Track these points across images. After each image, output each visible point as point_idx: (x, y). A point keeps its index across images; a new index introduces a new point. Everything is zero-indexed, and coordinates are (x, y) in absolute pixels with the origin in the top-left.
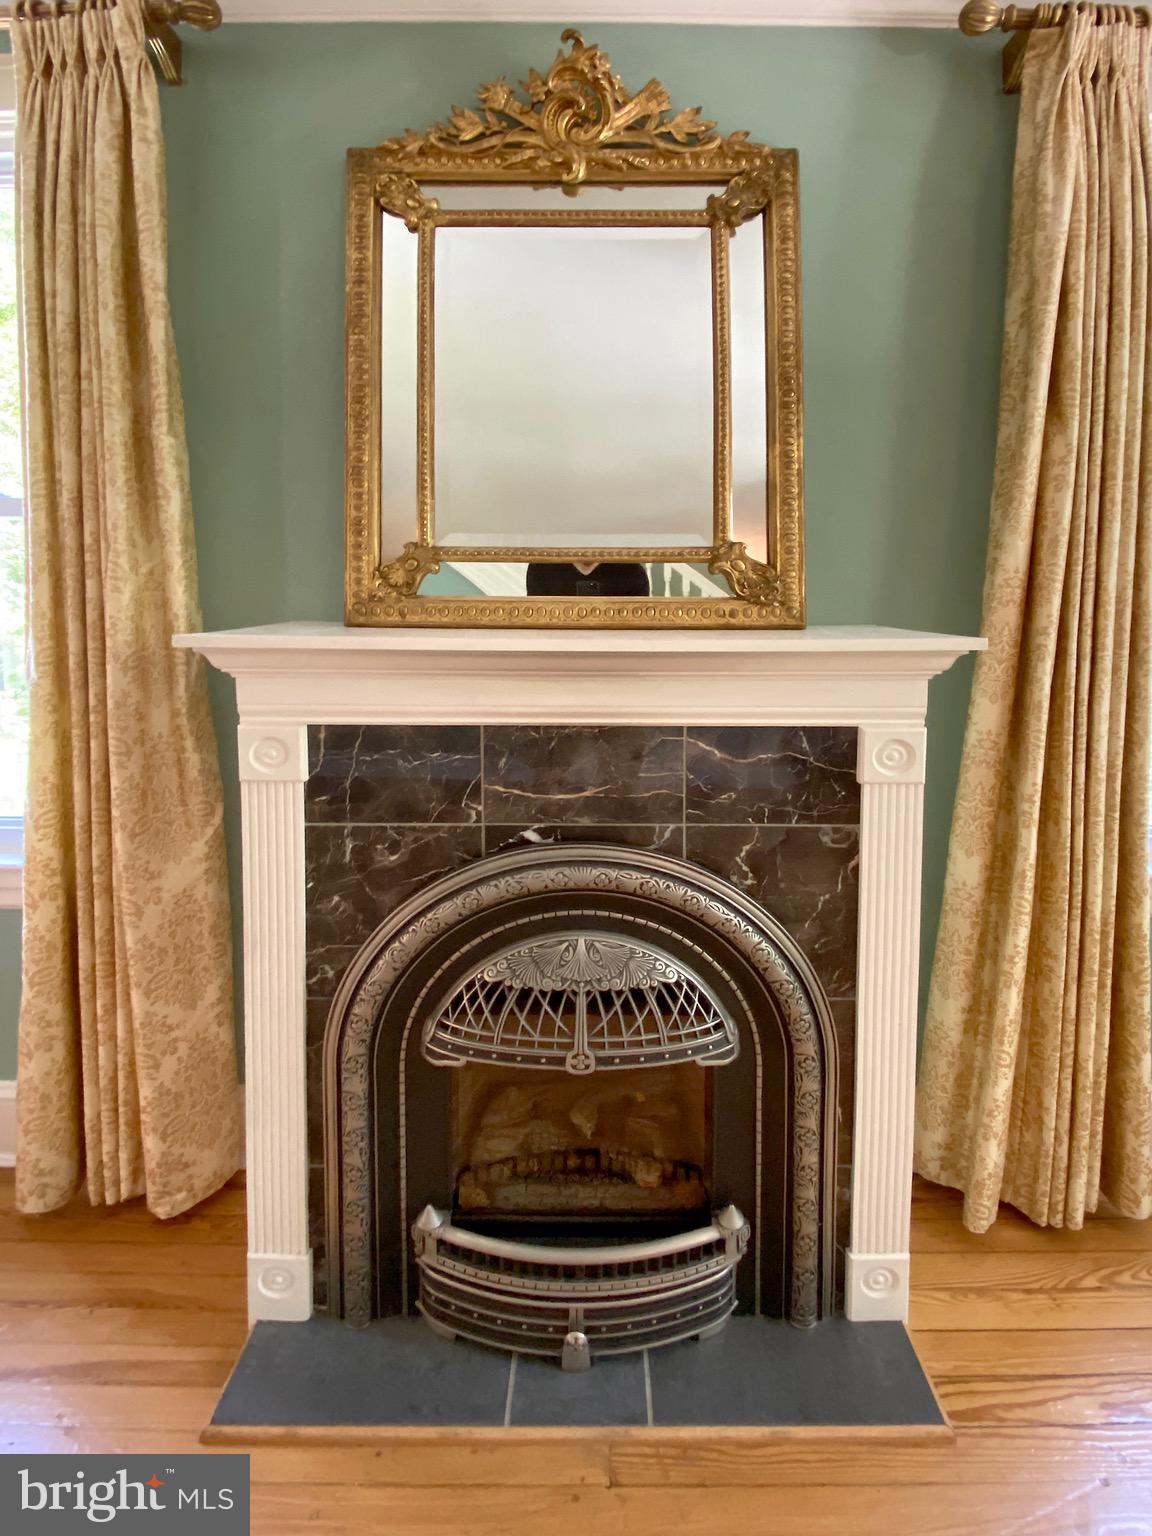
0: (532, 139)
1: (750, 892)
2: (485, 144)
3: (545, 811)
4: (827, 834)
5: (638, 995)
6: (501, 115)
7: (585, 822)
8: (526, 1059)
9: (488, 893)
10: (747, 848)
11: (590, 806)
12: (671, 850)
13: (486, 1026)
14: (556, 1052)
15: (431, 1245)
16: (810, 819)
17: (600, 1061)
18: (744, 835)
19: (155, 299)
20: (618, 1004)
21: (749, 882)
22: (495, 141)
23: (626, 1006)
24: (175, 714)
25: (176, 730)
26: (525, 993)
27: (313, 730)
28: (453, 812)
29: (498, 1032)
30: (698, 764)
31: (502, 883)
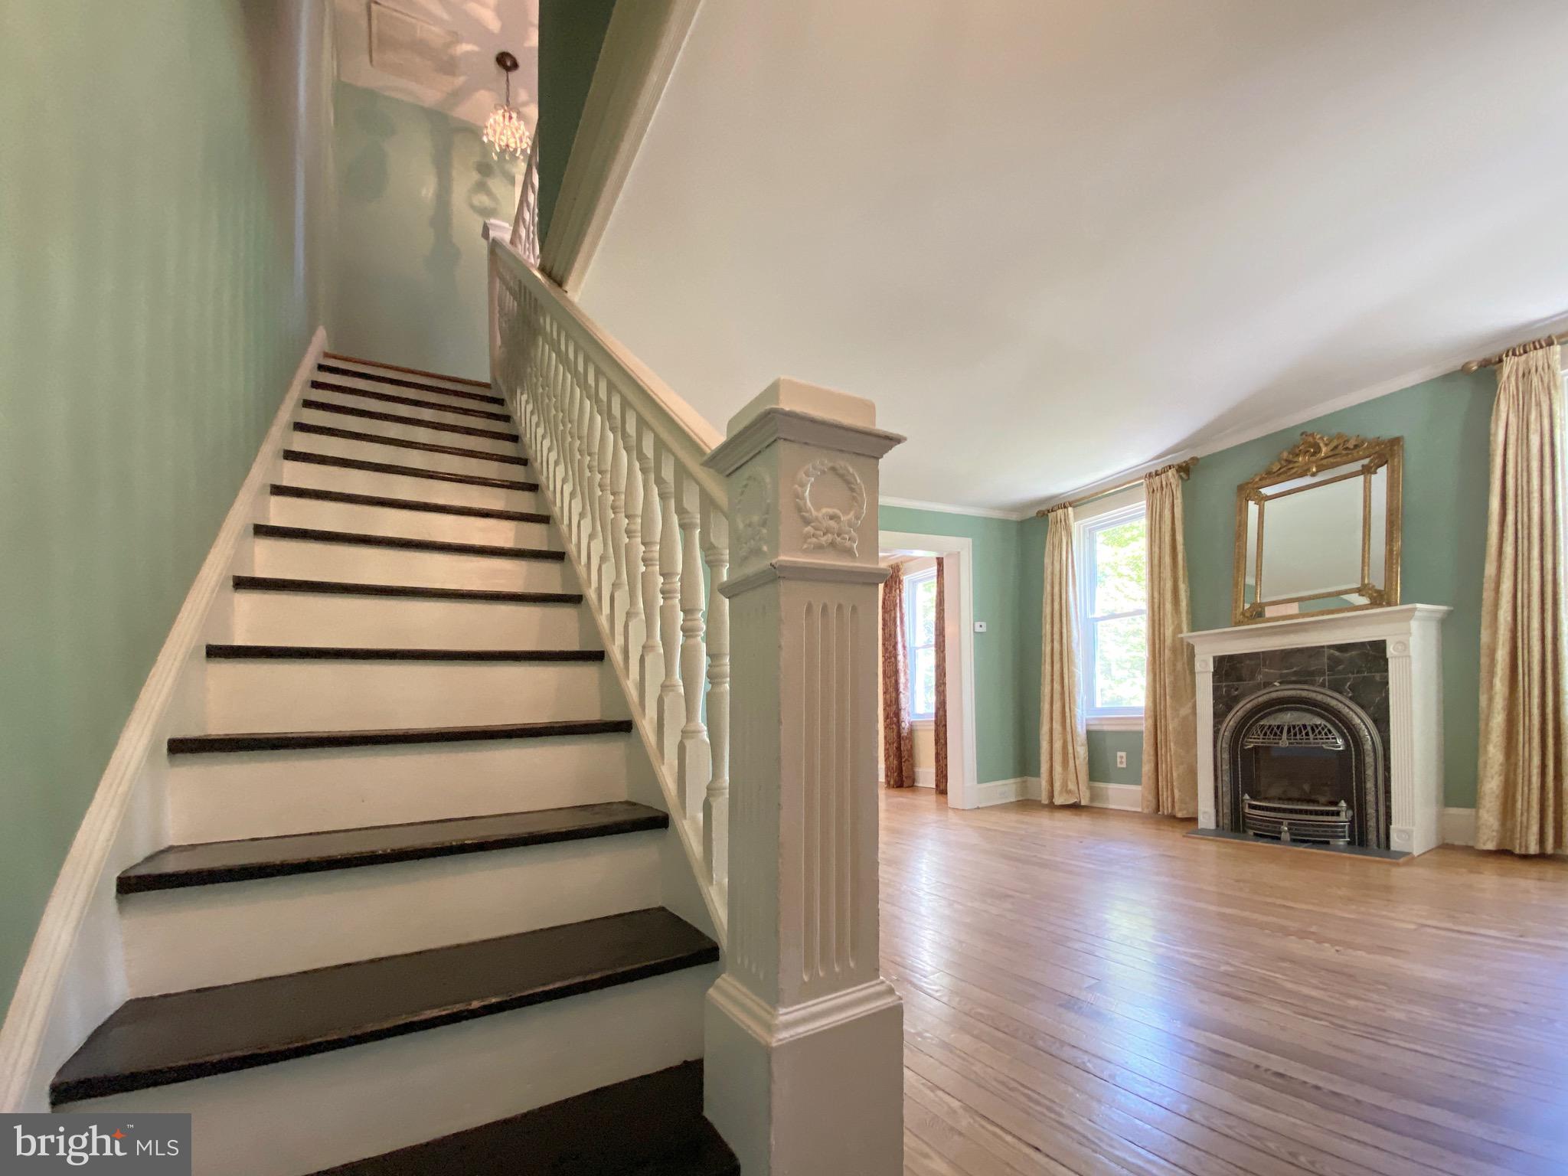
0: (1296, 465)
1: (1351, 698)
2: (1282, 470)
3: (1281, 676)
4: (1378, 677)
5: (1305, 726)
6: (1286, 460)
7: (1293, 679)
8: (1269, 743)
9: (1261, 699)
10: (1349, 684)
11: (1295, 673)
12: (1323, 685)
13: (1259, 735)
14: (1277, 741)
15: (1247, 806)
16: (1371, 672)
17: (1289, 743)
18: (1347, 680)
19: (1180, 548)
20: (1297, 728)
21: (1350, 695)
22: (1284, 469)
23: (1300, 729)
24: (1183, 664)
25: (1184, 669)
26: (1270, 726)
27: (1214, 658)
28: (1253, 677)
29: (1261, 736)
30: (1330, 658)
31: (1265, 696)
